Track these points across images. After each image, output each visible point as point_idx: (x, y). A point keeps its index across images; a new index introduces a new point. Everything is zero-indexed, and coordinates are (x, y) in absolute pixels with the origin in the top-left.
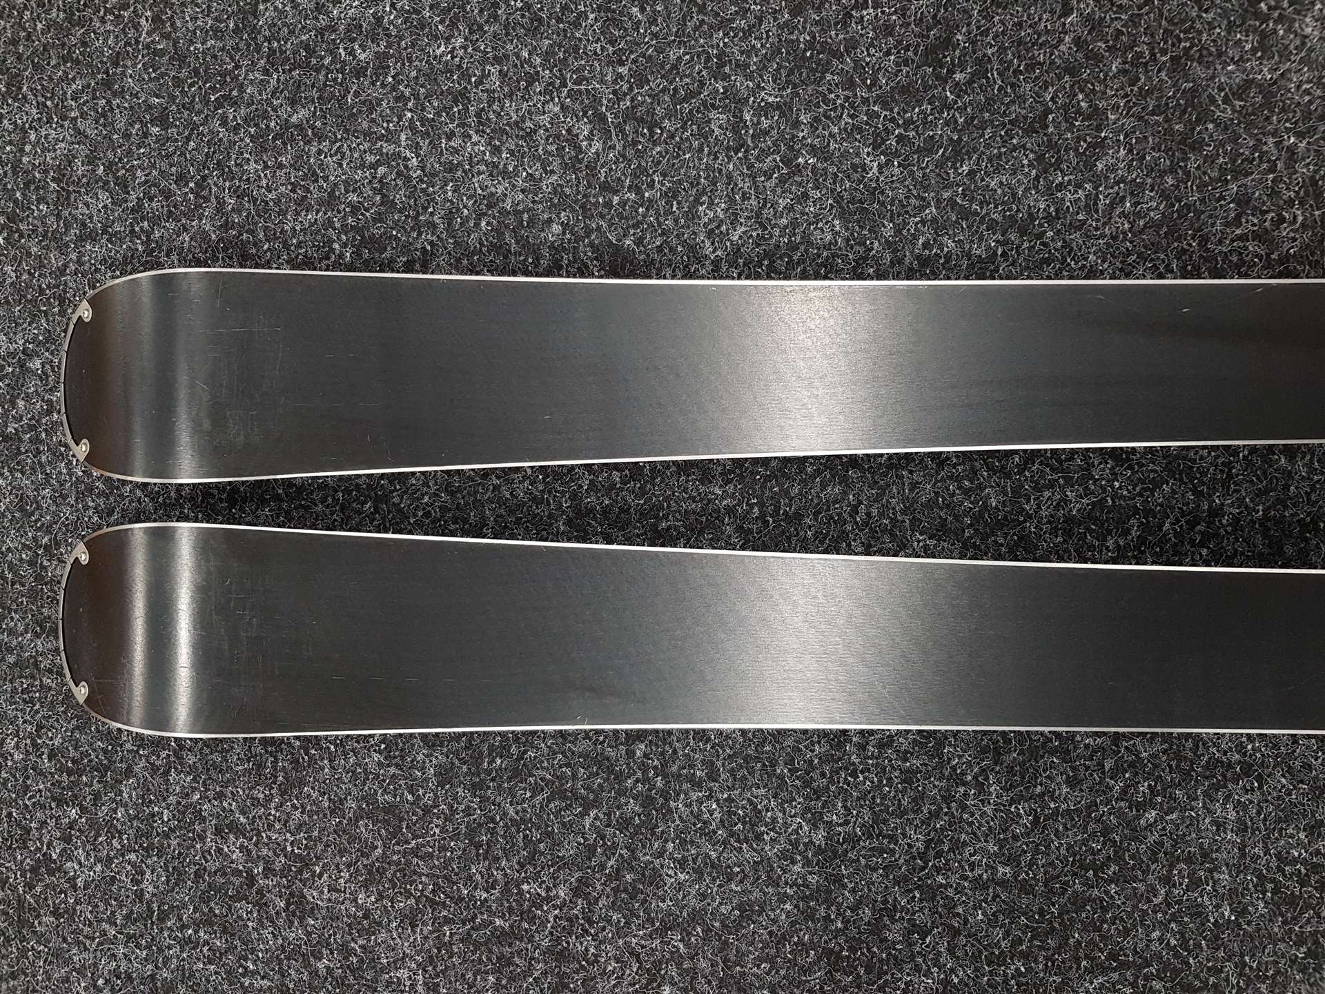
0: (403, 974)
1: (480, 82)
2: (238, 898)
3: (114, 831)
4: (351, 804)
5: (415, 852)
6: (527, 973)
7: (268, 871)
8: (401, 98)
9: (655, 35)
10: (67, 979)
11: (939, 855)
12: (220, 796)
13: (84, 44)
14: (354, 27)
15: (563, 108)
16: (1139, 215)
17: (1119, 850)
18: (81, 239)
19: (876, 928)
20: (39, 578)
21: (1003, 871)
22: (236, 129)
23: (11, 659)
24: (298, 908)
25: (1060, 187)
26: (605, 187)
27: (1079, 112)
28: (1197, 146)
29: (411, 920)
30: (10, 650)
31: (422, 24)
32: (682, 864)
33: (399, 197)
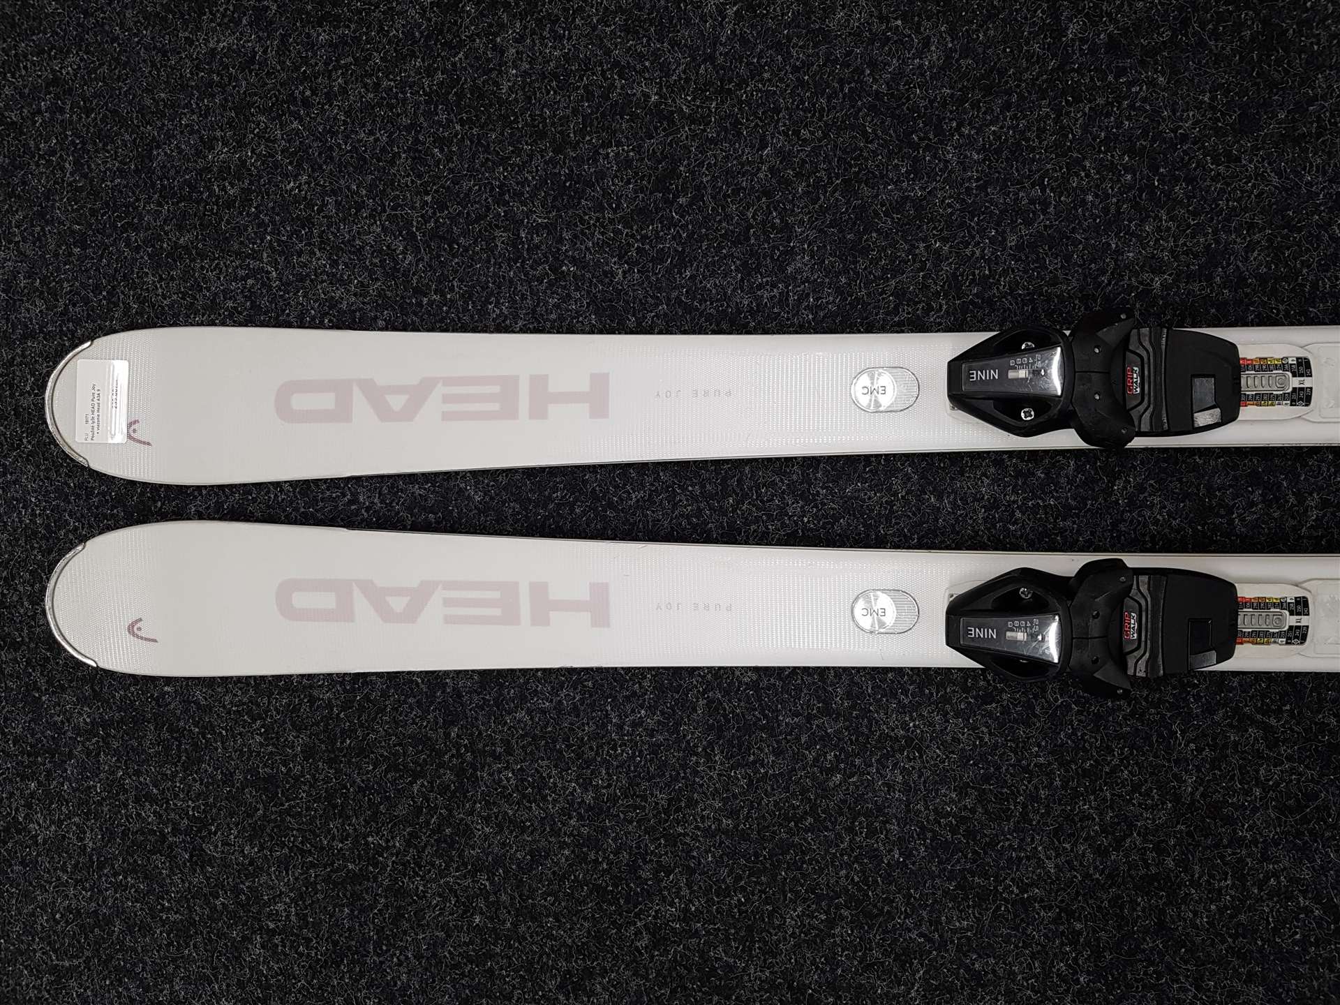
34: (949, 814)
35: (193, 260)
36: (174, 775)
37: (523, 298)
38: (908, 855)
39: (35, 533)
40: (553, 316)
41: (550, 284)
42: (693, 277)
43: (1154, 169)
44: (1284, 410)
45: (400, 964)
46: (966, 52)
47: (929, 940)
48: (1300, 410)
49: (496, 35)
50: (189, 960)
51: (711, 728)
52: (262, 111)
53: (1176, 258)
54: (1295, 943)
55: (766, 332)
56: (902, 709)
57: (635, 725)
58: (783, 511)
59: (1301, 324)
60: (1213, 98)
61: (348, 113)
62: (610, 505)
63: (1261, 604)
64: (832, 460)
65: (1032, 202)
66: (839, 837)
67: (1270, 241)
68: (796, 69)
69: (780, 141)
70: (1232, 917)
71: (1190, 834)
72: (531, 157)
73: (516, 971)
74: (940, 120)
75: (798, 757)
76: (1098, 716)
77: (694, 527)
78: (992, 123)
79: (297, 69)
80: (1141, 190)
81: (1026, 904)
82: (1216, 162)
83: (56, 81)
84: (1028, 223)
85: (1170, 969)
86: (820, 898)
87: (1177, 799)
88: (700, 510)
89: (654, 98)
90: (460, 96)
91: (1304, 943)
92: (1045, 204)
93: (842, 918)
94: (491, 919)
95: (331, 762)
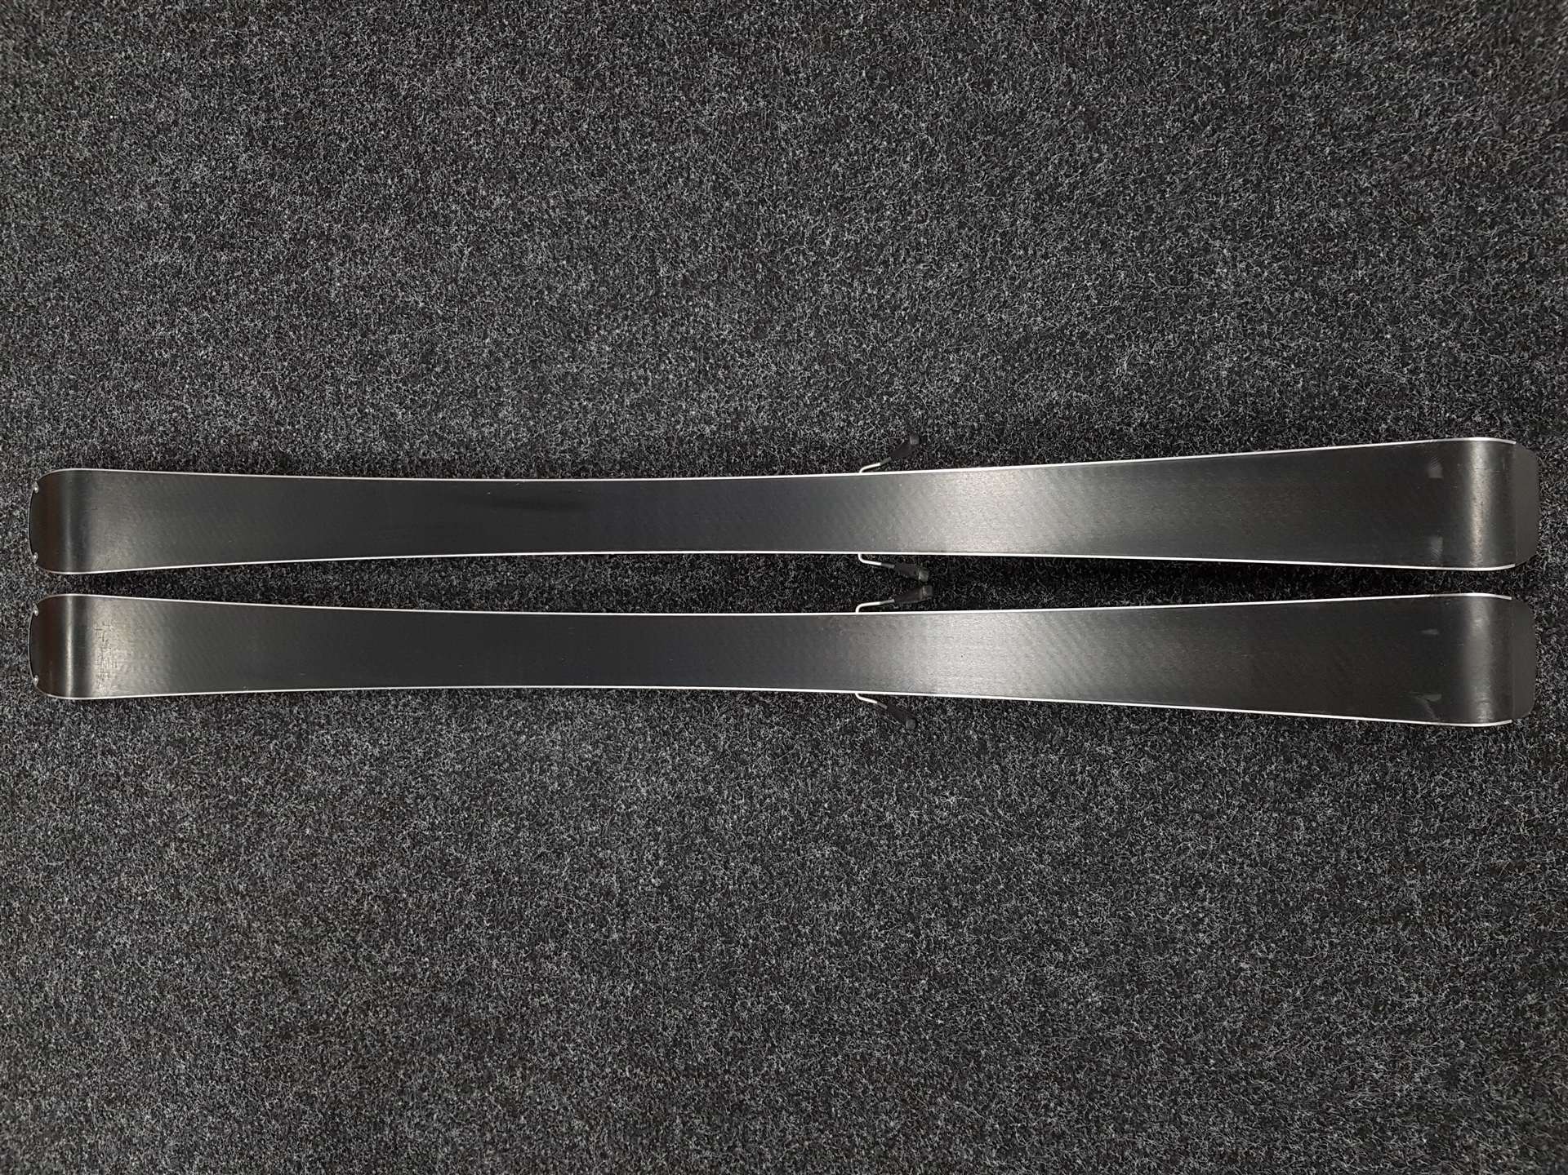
0: (186, 824)
1: (220, 370)
2: (112, 788)
3: (55, 755)
4: (163, 738)
5: (192, 762)
6: (244, 823)
7: (126, 774)
8: (183, 378)
9: (300, 346)
10: (33, 832)
11: (430, 759)
12: (104, 735)
13: (39, 346)
14: (162, 341)
15: (259, 383)
16: (519, 440)
17: (510, 756)
18: (37, 449)
19: (402, 797)
20: (19, 624)
21: (458, 767)
22: (109, 391)
23: (7, 666)
24: (140, 793)
25: (483, 425)
26: (278, 423)
27: (491, 388)
28: (544, 405)
29: (189, 796)
30: (6, 662)
31: (193, 340)
32: (315, 767)
33: (183, 428)
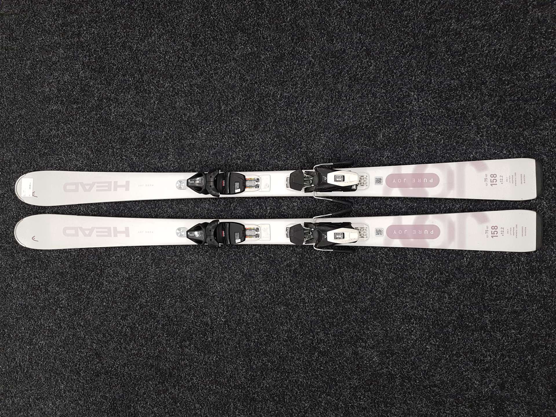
34: (199, 277)
35: (48, 156)
36: (42, 272)
37: (115, 164)
38: (191, 286)
39: (14, 217)
40: (121, 168)
41: (120, 161)
42: (149, 160)
43: (238, 137)
44: (254, 189)
45: (88, 314)
46: (203, 112)
47: (195, 305)
48: (257, 189)
49: (110, 106)
50: (44, 315)
51: (152, 260)
52: (63, 123)
53: (243, 157)
54: (265, 304)
55: (164, 172)
56: (190, 254)
57: (137, 259)
58: (167, 211)
59: (266, 171)
60: (249, 123)
61: (80, 123)
62: (132, 210)
63: (250, 229)
64: (177, 200)
65: (215, 144)
66: (177, 283)
67: (260, 153)
68: (169, 115)
69: (166, 131)
70: (254, 298)
71: (246, 281)
72: (117, 133)
73: (112, 315)
74: (198, 126)
75: (169, 266)
76: (228, 255)
77: (149, 215)
78: (208, 127)
79: (70, 114)
80: (236, 142)
81: (214, 297)
82: (250, 136)
83: (20, 115)
84: (215, 149)
85: (242, 311)
86: (173, 297)
87: (243, 273)
88: (151, 211)
89: (141, 121)
90: (102, 120)
91: (267, 304)
92: (218, 145)
93: (178, 301)
94: (107, 303)
95: (74, 269)
